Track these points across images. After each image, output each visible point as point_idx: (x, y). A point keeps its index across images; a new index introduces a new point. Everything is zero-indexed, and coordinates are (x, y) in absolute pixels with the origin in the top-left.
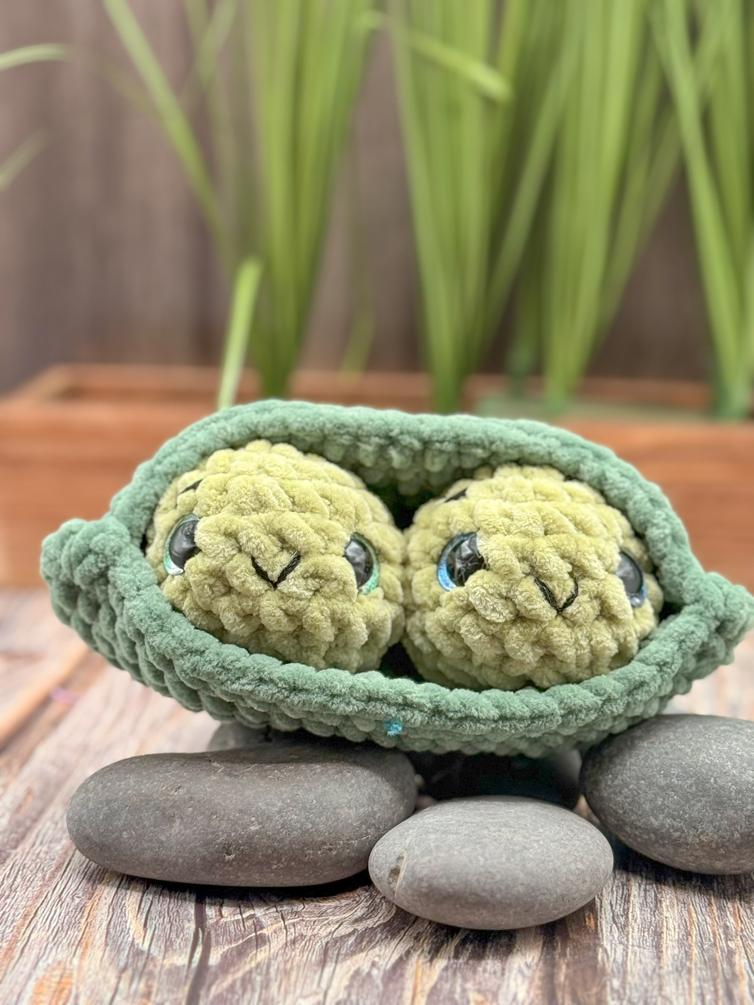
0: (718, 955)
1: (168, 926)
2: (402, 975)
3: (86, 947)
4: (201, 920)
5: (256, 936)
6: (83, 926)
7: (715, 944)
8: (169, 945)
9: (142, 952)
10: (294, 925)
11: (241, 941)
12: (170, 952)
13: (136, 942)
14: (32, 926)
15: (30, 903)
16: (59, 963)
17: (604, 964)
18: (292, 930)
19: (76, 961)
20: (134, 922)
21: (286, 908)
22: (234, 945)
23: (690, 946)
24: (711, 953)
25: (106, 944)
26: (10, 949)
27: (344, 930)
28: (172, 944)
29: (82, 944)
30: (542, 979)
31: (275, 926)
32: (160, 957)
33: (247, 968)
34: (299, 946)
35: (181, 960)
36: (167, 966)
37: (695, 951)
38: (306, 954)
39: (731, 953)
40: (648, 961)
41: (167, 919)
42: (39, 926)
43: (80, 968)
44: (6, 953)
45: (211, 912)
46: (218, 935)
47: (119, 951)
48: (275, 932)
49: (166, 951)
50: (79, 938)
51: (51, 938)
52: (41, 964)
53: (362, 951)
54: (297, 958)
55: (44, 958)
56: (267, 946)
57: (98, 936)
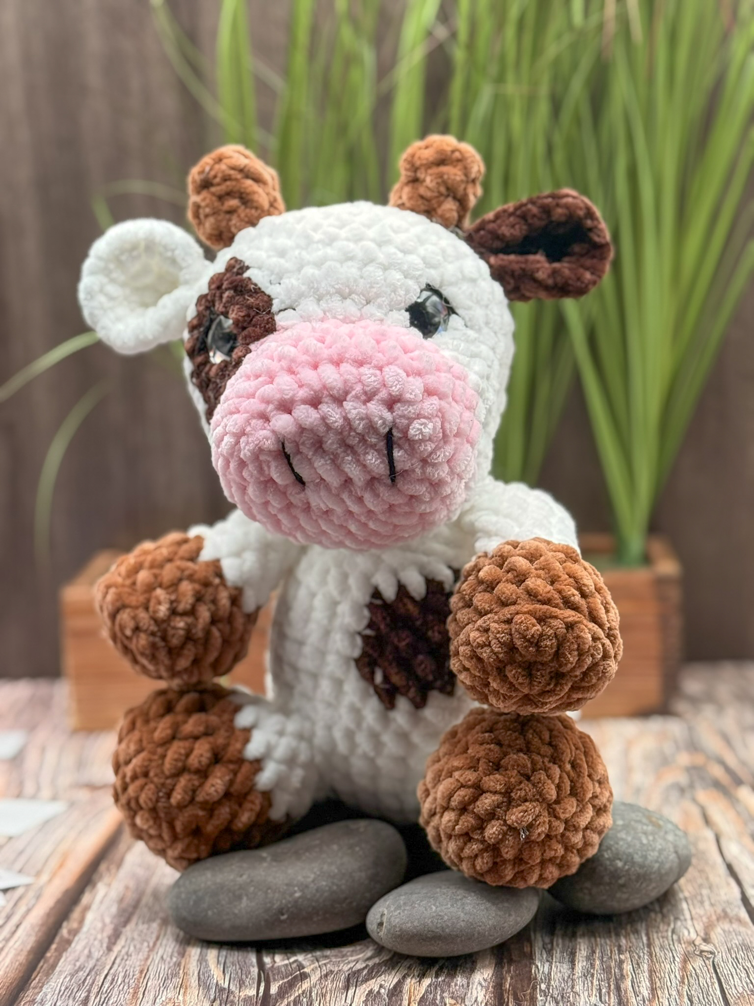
0: (613, 964)
1: (240, 971)
2: (401, 991)
3: (186, 988)
4: (261, 965)
5: (300, 973)
6: (181, 975)
7: (611, 957)
8: (242, 984)
9: (225, 989)
10: (325, 964)
11: (290, 978)
12: (244, 988)
13: (219, 983)
14: (147, 977)
15: (143, 963)
16: (170, 999)
17: (536, 975)
18: (324, 968)
19: (181, 998)
20: (216, 970)
21: (318, 953)
22: (286, 980)
23: (594, 960)
24: (608, 963)
25: (200, 986)
26: (135, 993)
27: (360, 966)
28: (244, 983)
29: (183, 987)
30: (494, 987)
31: (312, 966)
32: (237, 991)
33: (297, 994)
34: (330, 978)
35: (252, 992)
36: (243, 997)
37: (598, 962)
38: (335, 983)
39: (621, 962)
40: (565, 971)
41: (238, 967)
42: (152, 977)
43: (184, 1001)
44: (133, 996)
45: (267, 960)
46: (274, 975)
47: (209, 989)
48: (313, 970)
49: (240, 988)
50: (180, 983)
51: (161, 985)
52: (157, 1000)
53: (373, 978)
54: (330, 985)
55: (160, 997)
56: (308, 979)
57: (193, 981)
